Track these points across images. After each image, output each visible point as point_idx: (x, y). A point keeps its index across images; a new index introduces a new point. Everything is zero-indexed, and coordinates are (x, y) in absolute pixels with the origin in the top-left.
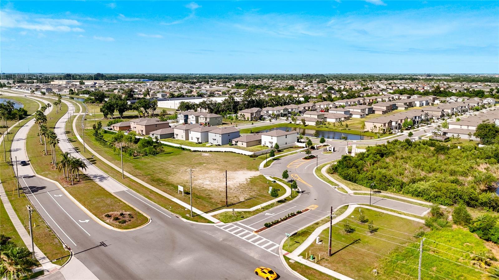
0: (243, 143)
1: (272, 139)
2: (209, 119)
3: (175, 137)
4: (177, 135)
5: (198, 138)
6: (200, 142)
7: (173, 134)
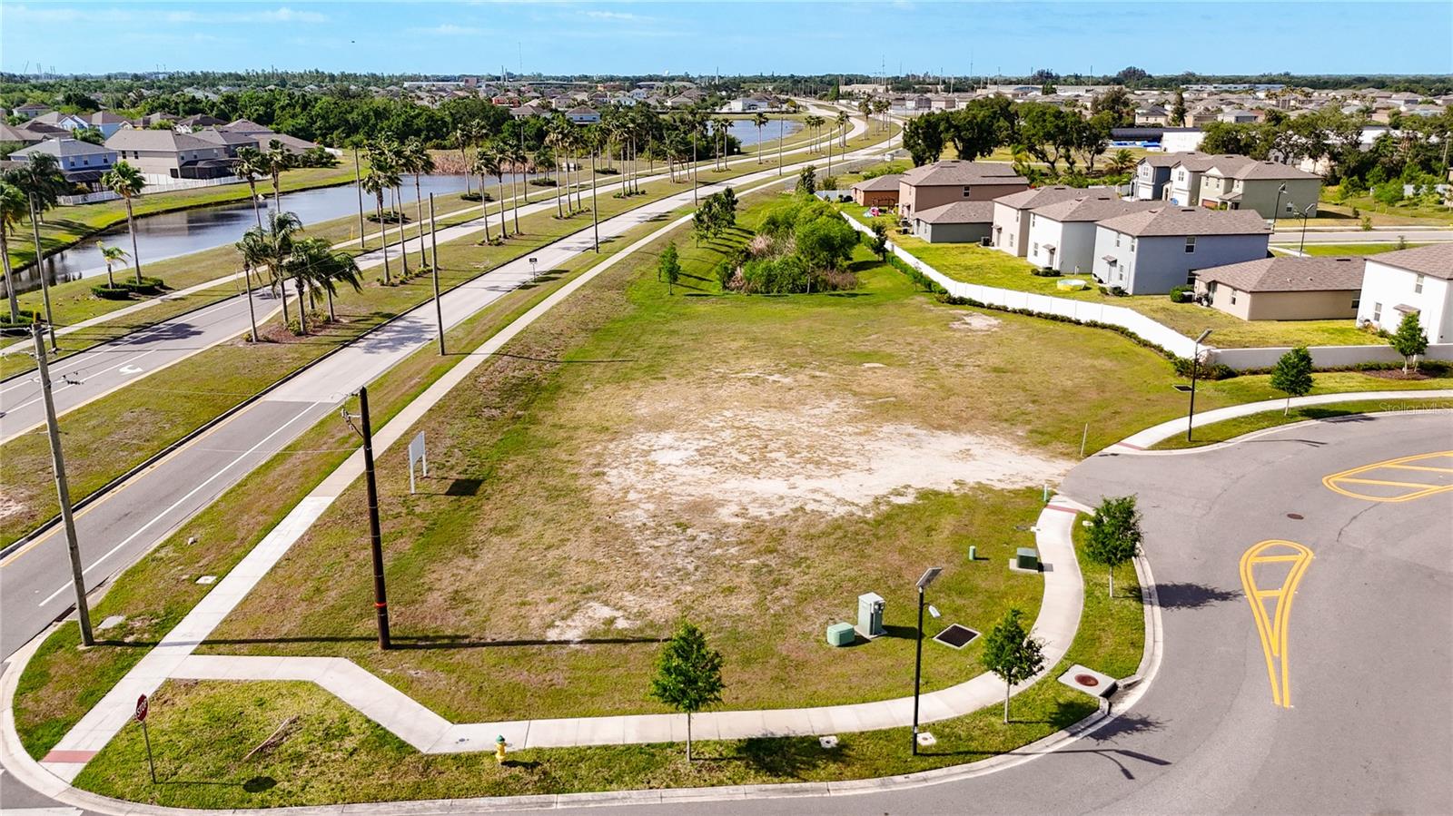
0: (1239, 295)
1: (1419, 289)
2: (1241, 183)
3: (994, 239)
4: (1000, 230)
5: (1052, 251)
6: (1056, 267)
7: (989, 225)
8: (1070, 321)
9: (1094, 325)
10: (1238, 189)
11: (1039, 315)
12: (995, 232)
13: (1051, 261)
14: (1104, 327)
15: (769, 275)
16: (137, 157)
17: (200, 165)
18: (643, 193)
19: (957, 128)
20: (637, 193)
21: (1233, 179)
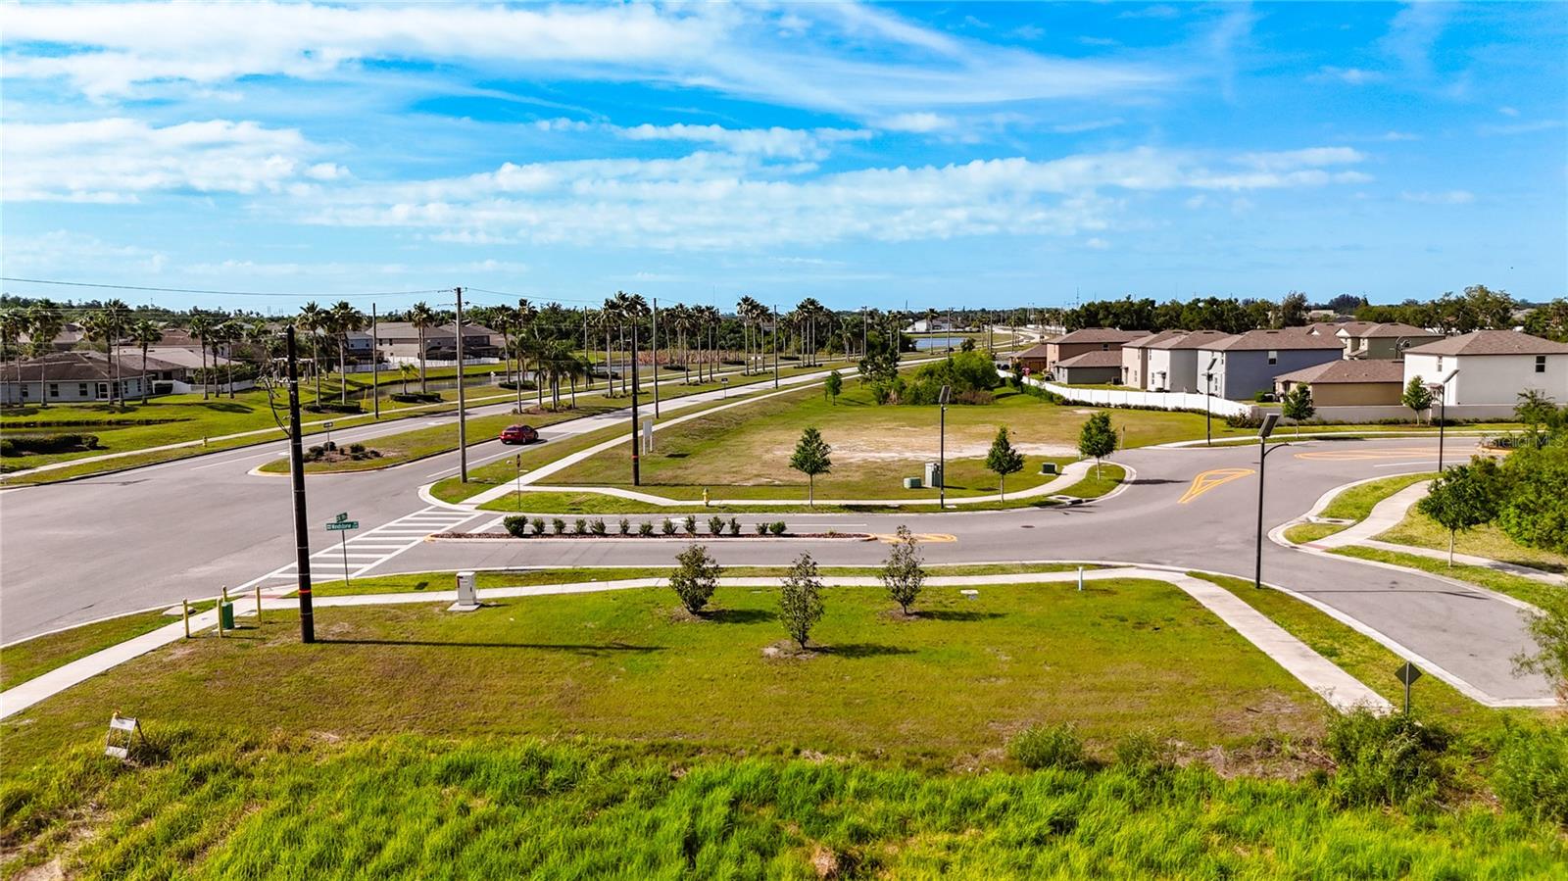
1: (1440, 368)
2: (1366, 340)
3: (1124, 380)
4: (1127, 369)
5: (1164, 375)
6: (1167, 388)
7: (1118, 369)
8: (1159, 409)
9: (1179, 410)
10: (1364, 346)
11: (1136, 407)
12: (1123, 371)
13: (1164, 384)
14: (1186, 411)
15: (917, 393)
16: (391, 344)
17: (443, 349)
18: (820, 365)
19: (1116, 315)
20: (815, 366)
21: (1359, 338)
